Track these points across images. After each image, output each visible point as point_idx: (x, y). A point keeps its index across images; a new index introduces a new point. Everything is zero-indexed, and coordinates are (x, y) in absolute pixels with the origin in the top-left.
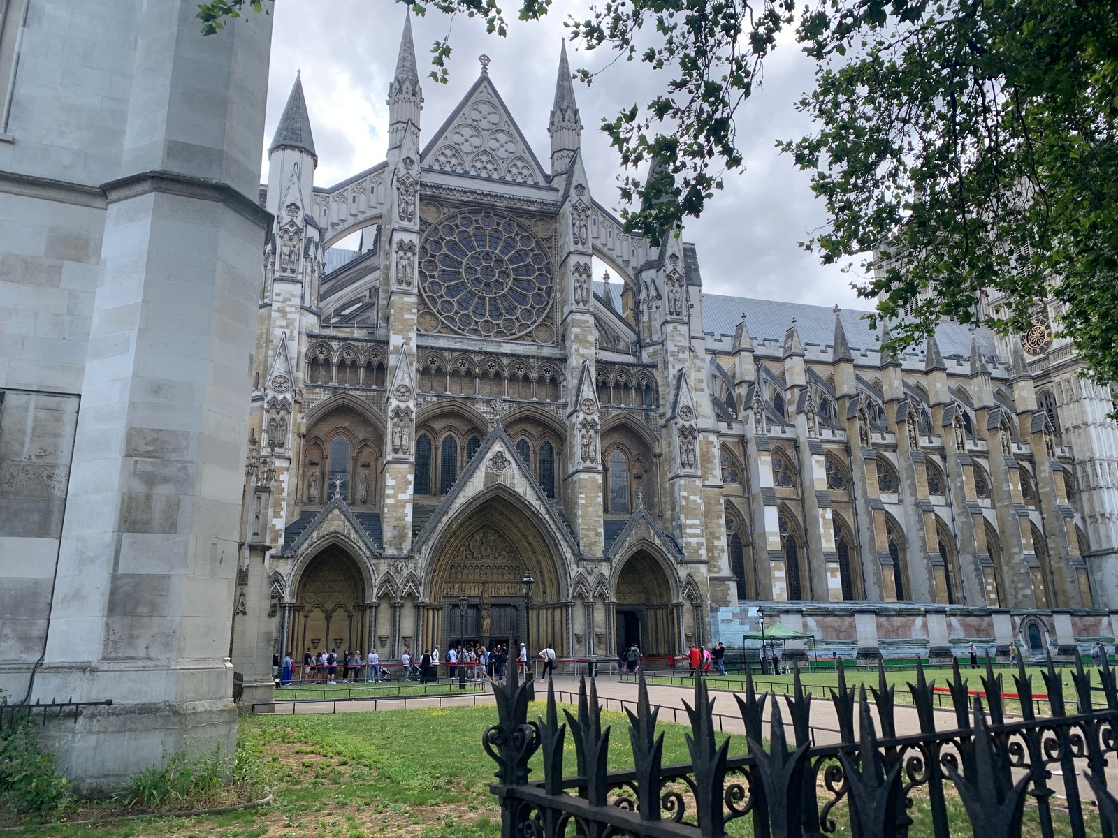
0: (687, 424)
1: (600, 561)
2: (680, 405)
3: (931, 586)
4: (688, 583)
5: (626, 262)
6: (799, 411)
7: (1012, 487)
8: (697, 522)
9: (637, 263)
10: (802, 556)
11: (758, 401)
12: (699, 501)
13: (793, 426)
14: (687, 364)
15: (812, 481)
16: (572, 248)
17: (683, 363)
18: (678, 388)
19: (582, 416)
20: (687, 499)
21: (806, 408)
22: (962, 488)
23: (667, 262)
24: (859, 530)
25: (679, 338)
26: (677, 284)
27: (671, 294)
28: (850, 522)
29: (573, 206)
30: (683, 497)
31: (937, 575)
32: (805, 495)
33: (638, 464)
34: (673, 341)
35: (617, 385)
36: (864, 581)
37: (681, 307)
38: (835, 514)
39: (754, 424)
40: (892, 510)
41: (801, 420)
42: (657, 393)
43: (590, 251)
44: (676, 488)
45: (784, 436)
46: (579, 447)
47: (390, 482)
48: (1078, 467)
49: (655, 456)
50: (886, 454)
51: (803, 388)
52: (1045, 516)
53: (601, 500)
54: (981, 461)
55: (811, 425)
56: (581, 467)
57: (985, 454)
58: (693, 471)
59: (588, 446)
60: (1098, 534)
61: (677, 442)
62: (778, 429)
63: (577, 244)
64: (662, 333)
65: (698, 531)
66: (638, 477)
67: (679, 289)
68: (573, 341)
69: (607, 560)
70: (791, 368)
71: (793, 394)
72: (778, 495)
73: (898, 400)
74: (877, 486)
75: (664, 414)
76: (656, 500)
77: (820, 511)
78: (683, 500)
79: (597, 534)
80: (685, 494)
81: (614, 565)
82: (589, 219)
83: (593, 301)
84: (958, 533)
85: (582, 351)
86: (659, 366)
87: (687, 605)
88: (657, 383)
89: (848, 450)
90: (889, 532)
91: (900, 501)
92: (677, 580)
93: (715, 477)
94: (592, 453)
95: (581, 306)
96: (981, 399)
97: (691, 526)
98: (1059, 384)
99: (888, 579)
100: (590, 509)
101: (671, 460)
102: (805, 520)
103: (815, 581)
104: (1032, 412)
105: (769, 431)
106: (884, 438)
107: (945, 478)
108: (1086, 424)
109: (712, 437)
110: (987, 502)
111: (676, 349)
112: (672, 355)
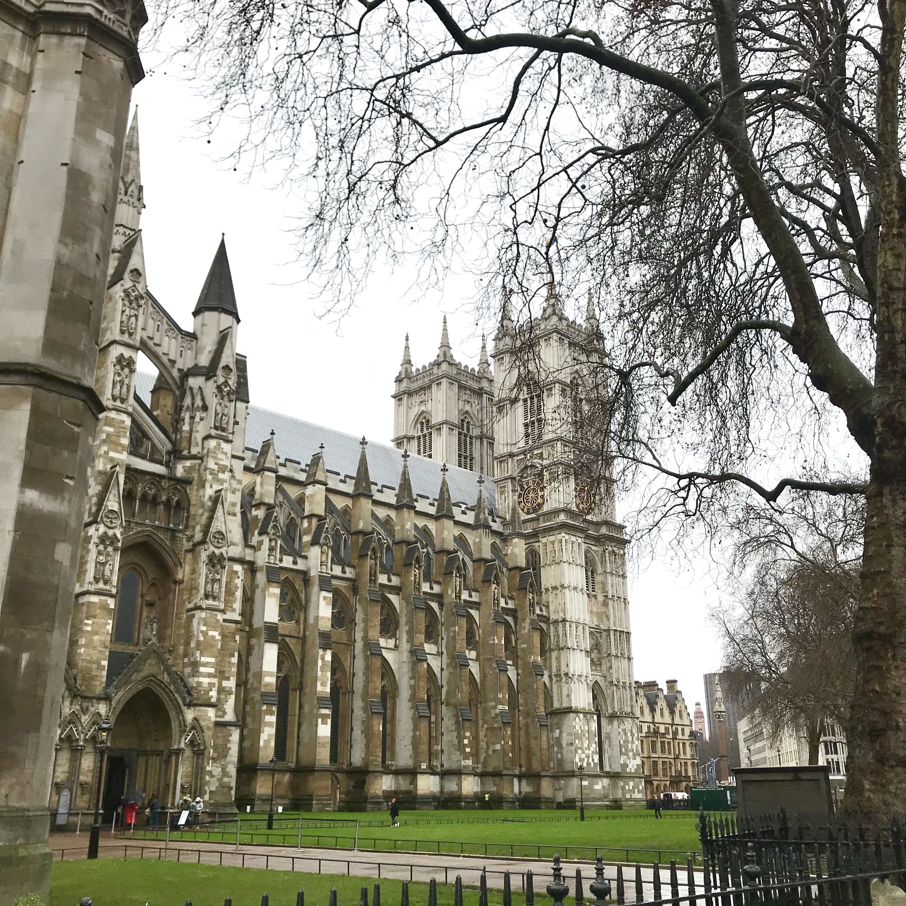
0: (217, 552)
1: (99, 699)
2: (212, 530)
3: (414, 737)
4: (193, 728)
5: (173, 362)
6: (315, 542)
7: (496, 641)
8: (212, 660)
9: (184, 364)
10: (294, 698)
11: (275, 527)
12: (218, 637)
13: (305, 557)
14: (226, 485)
15: (317, 618)
16: (117, 337)
17: (222, 484)
18: (213, 510)
19: (102, 529)
20: (205, 634)
21: (322, 541)
22: (454, 638)
23: (220, 372)
24: (354, 675)
25: (220, 456)
26: (226, 399)
27: (219, 408)
28: (347, 665)
29: (125, 291)
30: (202, 632)
31: (421, 726)
32: (307, 633)
33: (153, 589)
34: (215, 458)
35: (144, 498)
36: (352, 730)
37: (227, 423)
38: (334, 656)
39: (267, 552)
40: (389, 656)
41: (315, 552)
42: (188, 512)
43: (138, 344)
44: (195, 621)
45: (295, 567)
46: (93, 564)
48: (551, 626)
49: (176, 582)
50: (390, 596)
51: (320, 518)
52: (520, 672)
53: (109, 628)
54: (473, 612)
55: (324, 558)
56: (92, 588)
57: (477, 605)
58: (216, 603)
59: (104, 564)
60: (560, 693)
61: (203, 570)
62: (291, 559)
63: (122, 332)
64: (203, 448)
65: (212, 670)
66: (151, 604)
67: (228, 404)
68: (104, 441)
69: (107, 698)
70: (312, 496)
71: (310, 523)
72: (281, 631)
73: (408, 543)
74: (378, 628)
75: (193, 536)
76: (168, 632)
77: (321, 652)
78: (201, 635)
79: (100, 668)
80: (204, 628)
81: (114, 703)
82: (141, 310)
83: (131, 400)
84: (444, 683)
85: (112, 454)
86: (195, 482)
87: (188, 752)
88: (189, 501)
89: (355, 590)
90: (382, 679)
91: (396, 646)
92: (183, 723)
93: (234, 610)
94: (107, 573)
95: (118, 403)
96: (479, 550)
97: (205, 665)
98: (545, 545)
99: (375, 728)
100: (96, 638)
101: (193, 588)
102: (302, 661)
103: (304, 728)
104: (521, 569)
105: (281, 560)
106: (389, 580)
107: (440, 626)
108: (563, 586)
109: (238, 568)
110: (472, 654)
111: (216, 467)
112: (211, 474)
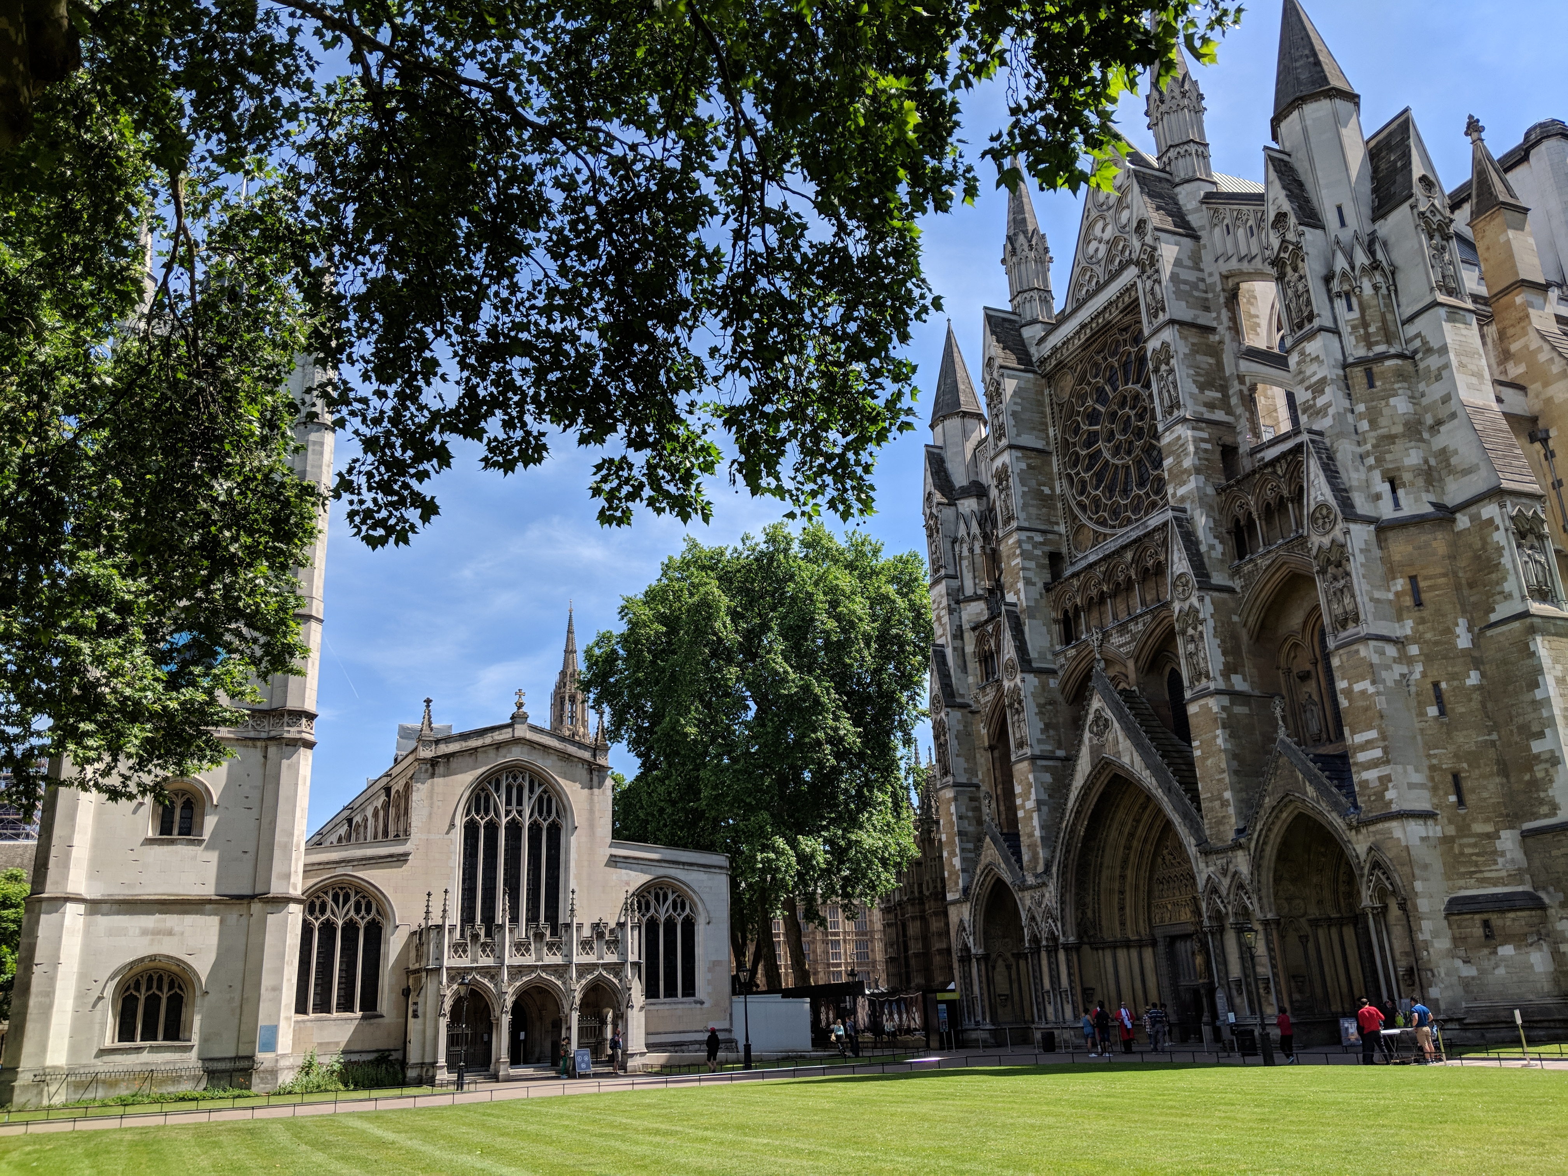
1: (1233, 849)
2: (1311, 509)
4: (1376, 865)
8: (1372, 734)
12: (1371, 690)
17: (1324, 415)
19: (1177, 606)
25: (1310, 370)
26: (1299, 265)
30: (1343, 691)
34: (1302, 381)
35: (1270, 510)
46: (1185, 661)
47: (1018, 789)
53: (1220, 741)
56: (1190, 695)
58: (1358, 629)
59: (1195, 653)
65: (1377, 753)
68: (1170, 482)
69: (1239, 845)
78: (1342, 698)
79: (1224, 804)
80: (1346, 684)
85: (1181, 491)
92: (1357, 862)
94: (1200, 663)
95: (1172, 416)
97: (1363, 747)
100: (1209, 762)
111: (1309, 395)
112: (1304, 412)
